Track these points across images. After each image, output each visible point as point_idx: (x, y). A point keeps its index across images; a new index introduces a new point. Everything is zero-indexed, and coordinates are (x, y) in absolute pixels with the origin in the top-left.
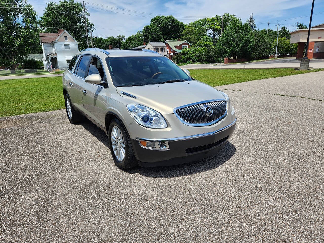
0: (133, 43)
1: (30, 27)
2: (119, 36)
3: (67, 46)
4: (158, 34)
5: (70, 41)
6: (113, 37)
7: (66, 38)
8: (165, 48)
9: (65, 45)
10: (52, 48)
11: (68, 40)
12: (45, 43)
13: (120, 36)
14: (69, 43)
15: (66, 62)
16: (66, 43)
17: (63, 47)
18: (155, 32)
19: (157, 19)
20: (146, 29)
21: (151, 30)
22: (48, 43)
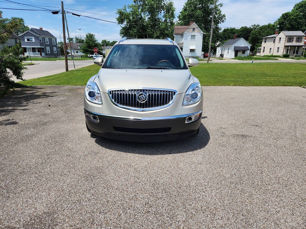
0: (264, 32)
1: (168, 21)
2: (253, 25)
3: (193, 37)
4: (300, 21)
5: (197, 32)
6: (246, 26)
7: (194, 29)
8: (304, 38)
9: (192, 36)
10: (181, 39)
11: (195, 31)
12: (177, 34)
13: (255, 25)
14: (195, 34)
15: (190, 51)
16: (193, 34)
17: (190, 37)
18: (296, 19)
19: (303, 3)
20: (285, 16)
21: (292, 17)
22: (179, 34)
